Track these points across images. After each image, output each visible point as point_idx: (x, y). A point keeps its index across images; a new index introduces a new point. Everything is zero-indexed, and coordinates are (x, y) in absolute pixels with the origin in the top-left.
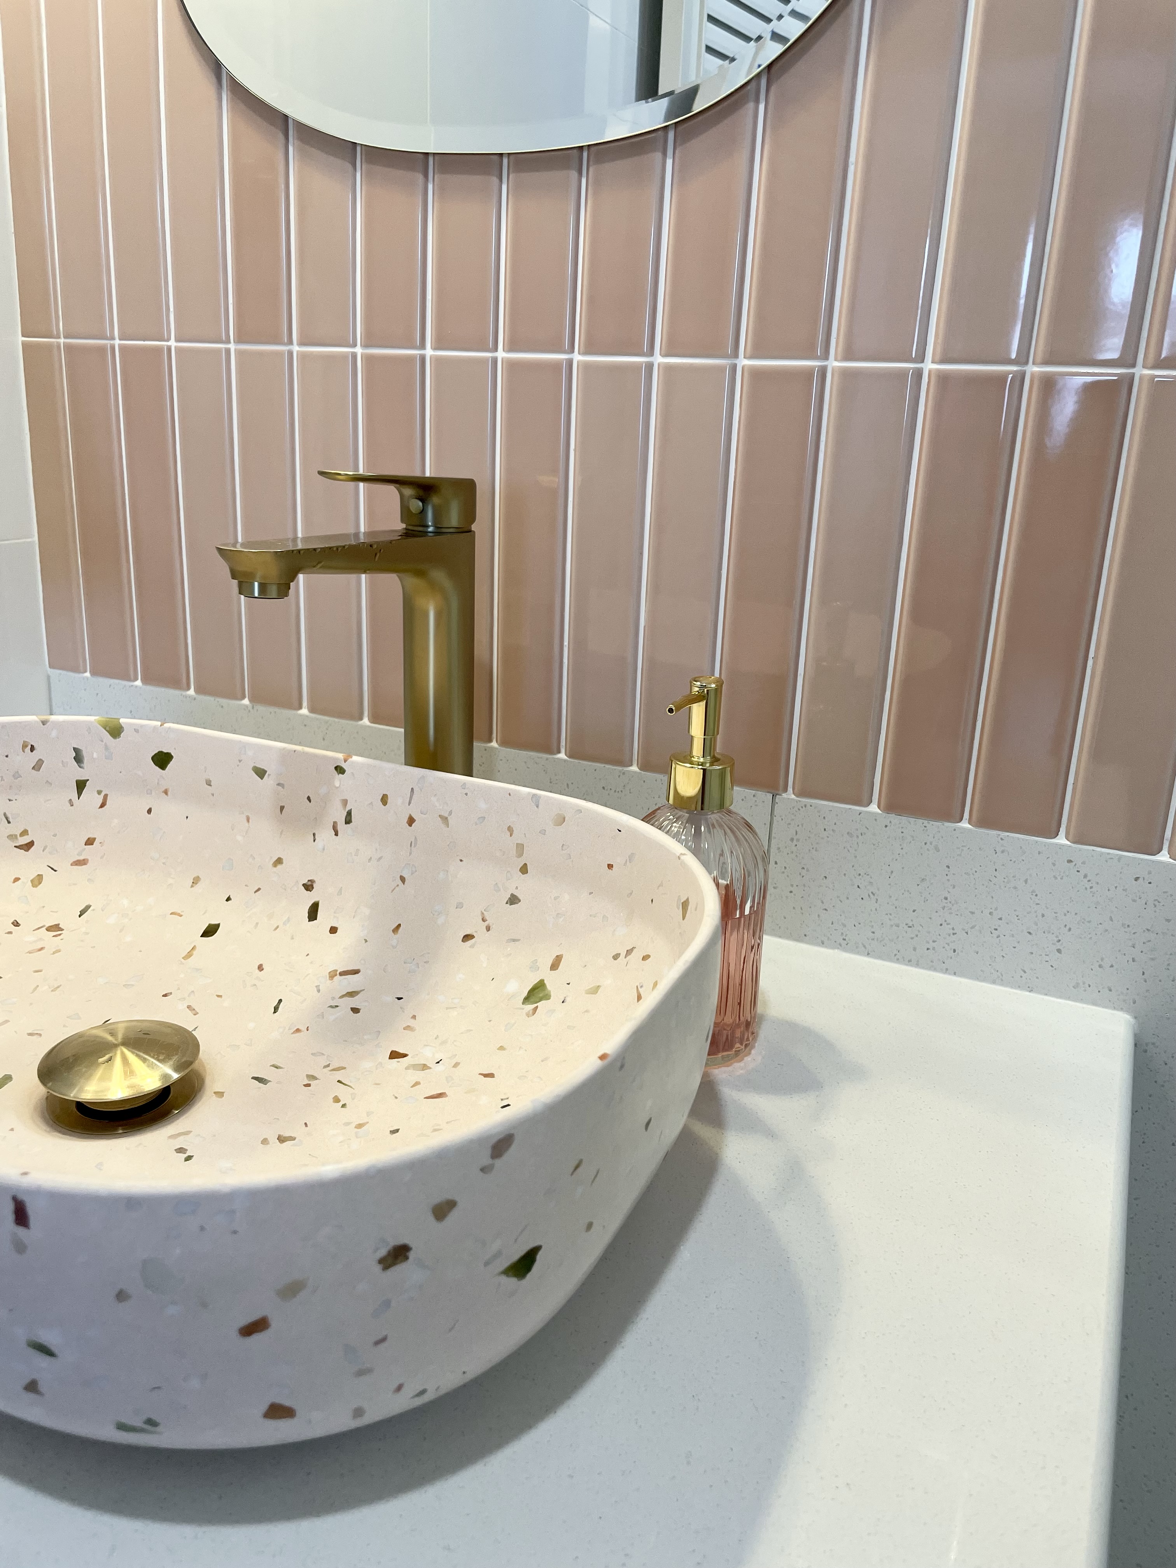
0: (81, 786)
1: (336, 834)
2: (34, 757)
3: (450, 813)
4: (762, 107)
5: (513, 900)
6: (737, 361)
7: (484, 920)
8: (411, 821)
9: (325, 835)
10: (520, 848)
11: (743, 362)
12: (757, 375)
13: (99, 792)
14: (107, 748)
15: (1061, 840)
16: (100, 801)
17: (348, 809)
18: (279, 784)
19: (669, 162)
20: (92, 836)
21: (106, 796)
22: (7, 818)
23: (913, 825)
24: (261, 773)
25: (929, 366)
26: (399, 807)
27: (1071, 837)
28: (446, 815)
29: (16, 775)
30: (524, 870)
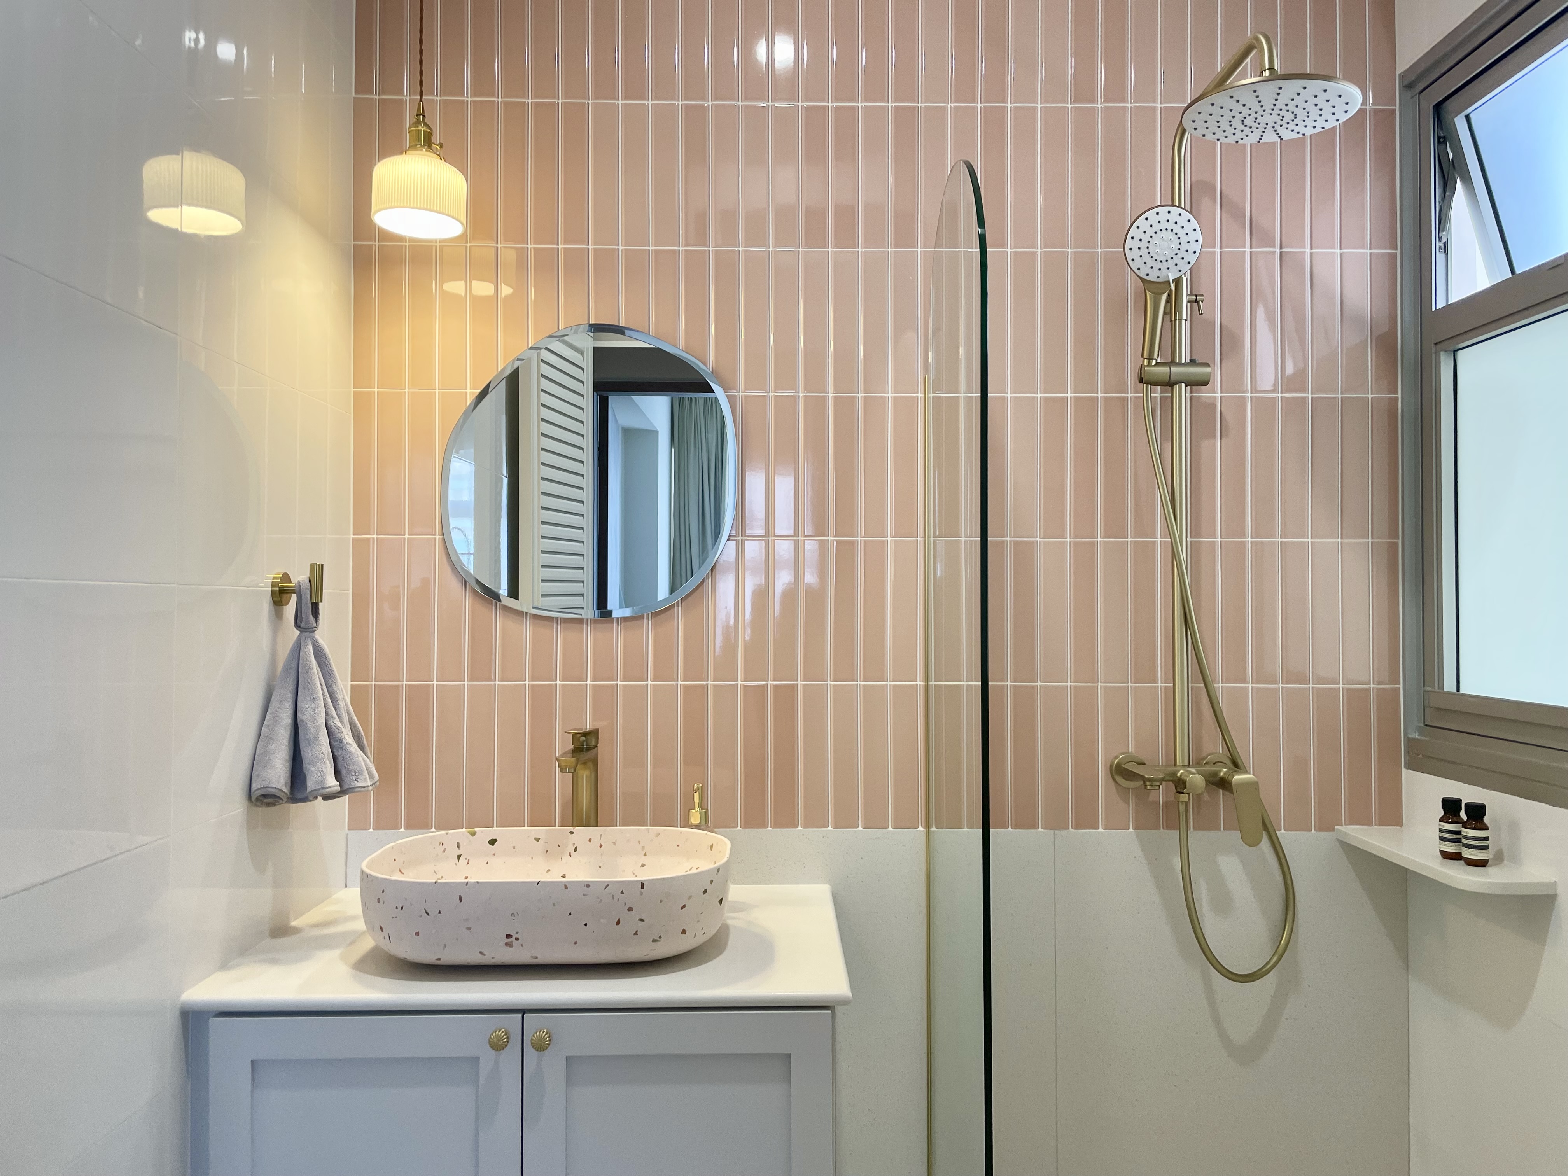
0: (459, 857)
1: (571, 857)
2: (443, 848)
3: (616, 840)
4: (680, 608)
5: (643, 865)
6: (678, 683)
7: (634, 874)
8: (601, 846)
9: (566, 858)
10: (643, 848)
11: (680, 683)
12: (686, 687)
13: (466, 859)
14: (470, 841)
15: (800, 828)
16: (467, 861)
17: (575, 846)
18: (546, 843)
19: (650, 622)
20: (467, 876)
21: (469, 860)
22: (435, 872)
23: (753, 832)
24: (538, 840)
25: (740, 682)
26: (596, 842)
27: (802, 826)
28: (614, 841)
29: (437, 855)
30: (645, 855)
